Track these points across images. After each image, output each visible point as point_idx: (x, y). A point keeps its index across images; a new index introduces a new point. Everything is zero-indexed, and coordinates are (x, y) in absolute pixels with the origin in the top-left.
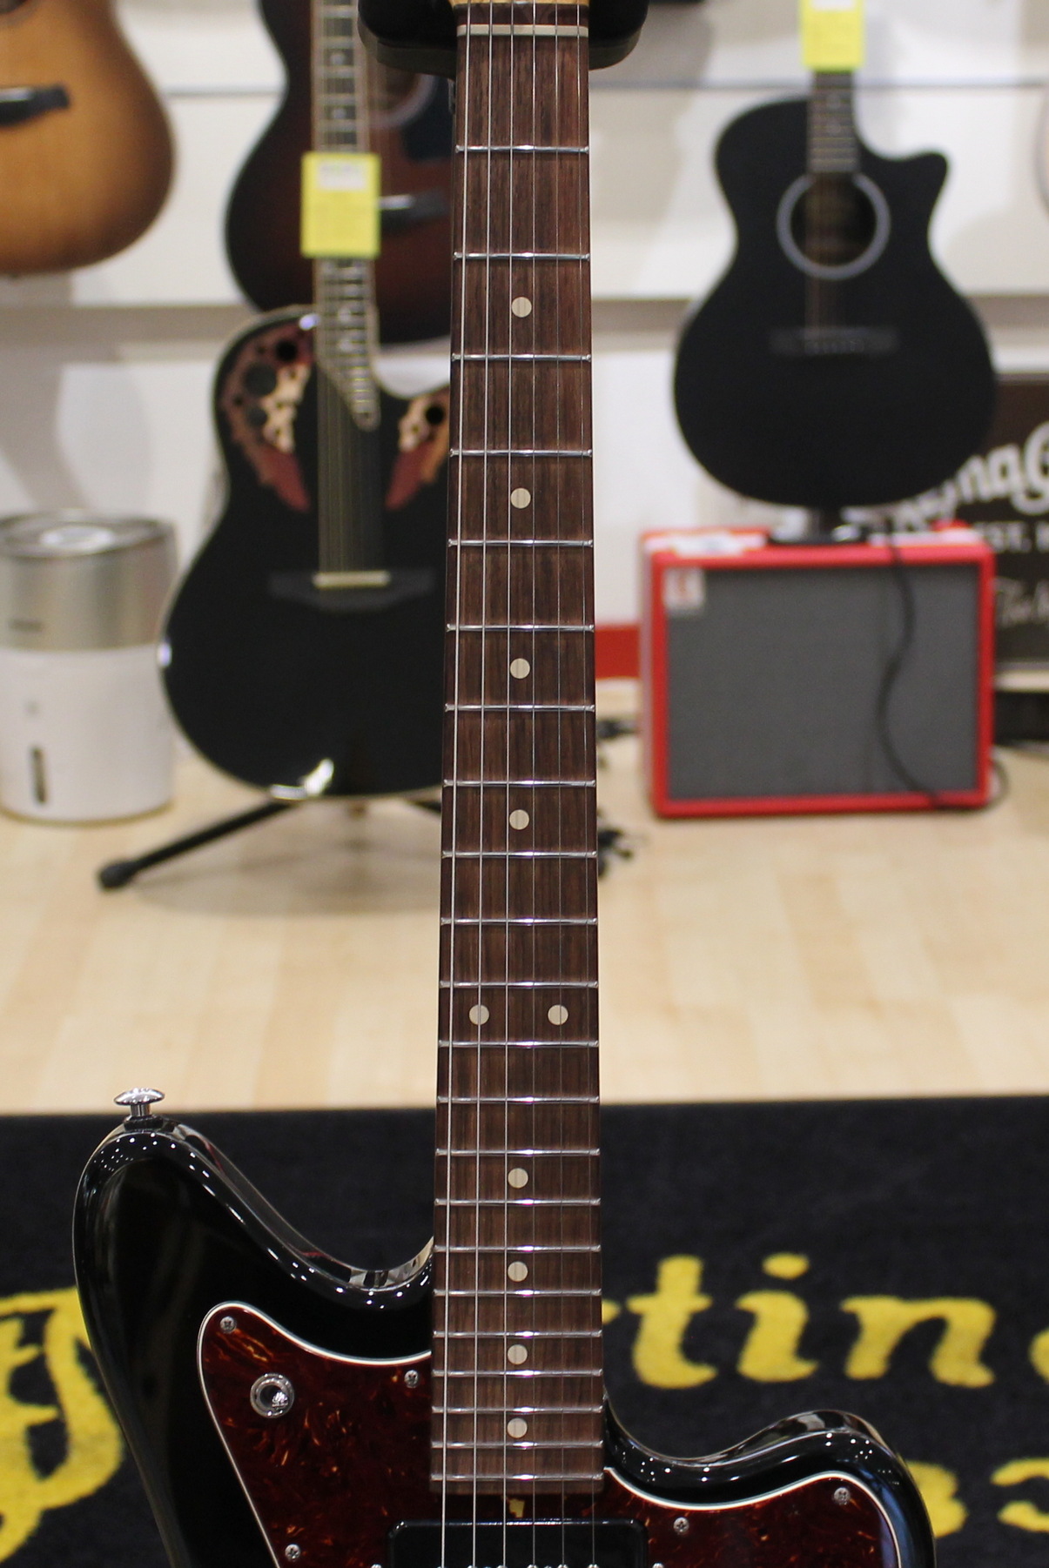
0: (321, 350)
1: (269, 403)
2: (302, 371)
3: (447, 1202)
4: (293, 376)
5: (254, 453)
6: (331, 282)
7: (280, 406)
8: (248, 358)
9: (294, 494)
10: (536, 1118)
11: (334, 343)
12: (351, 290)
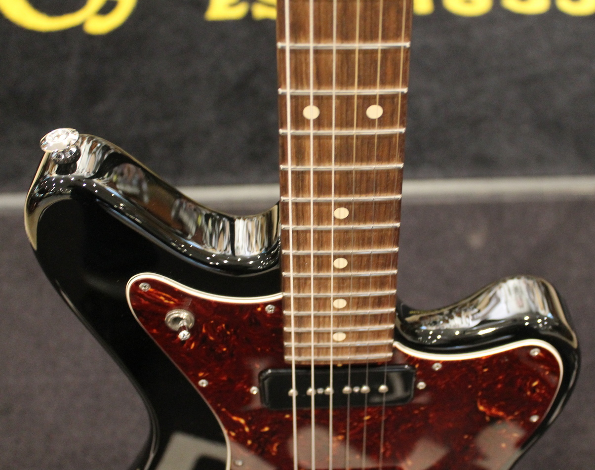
3: (290, 226)
10: (356, 178)
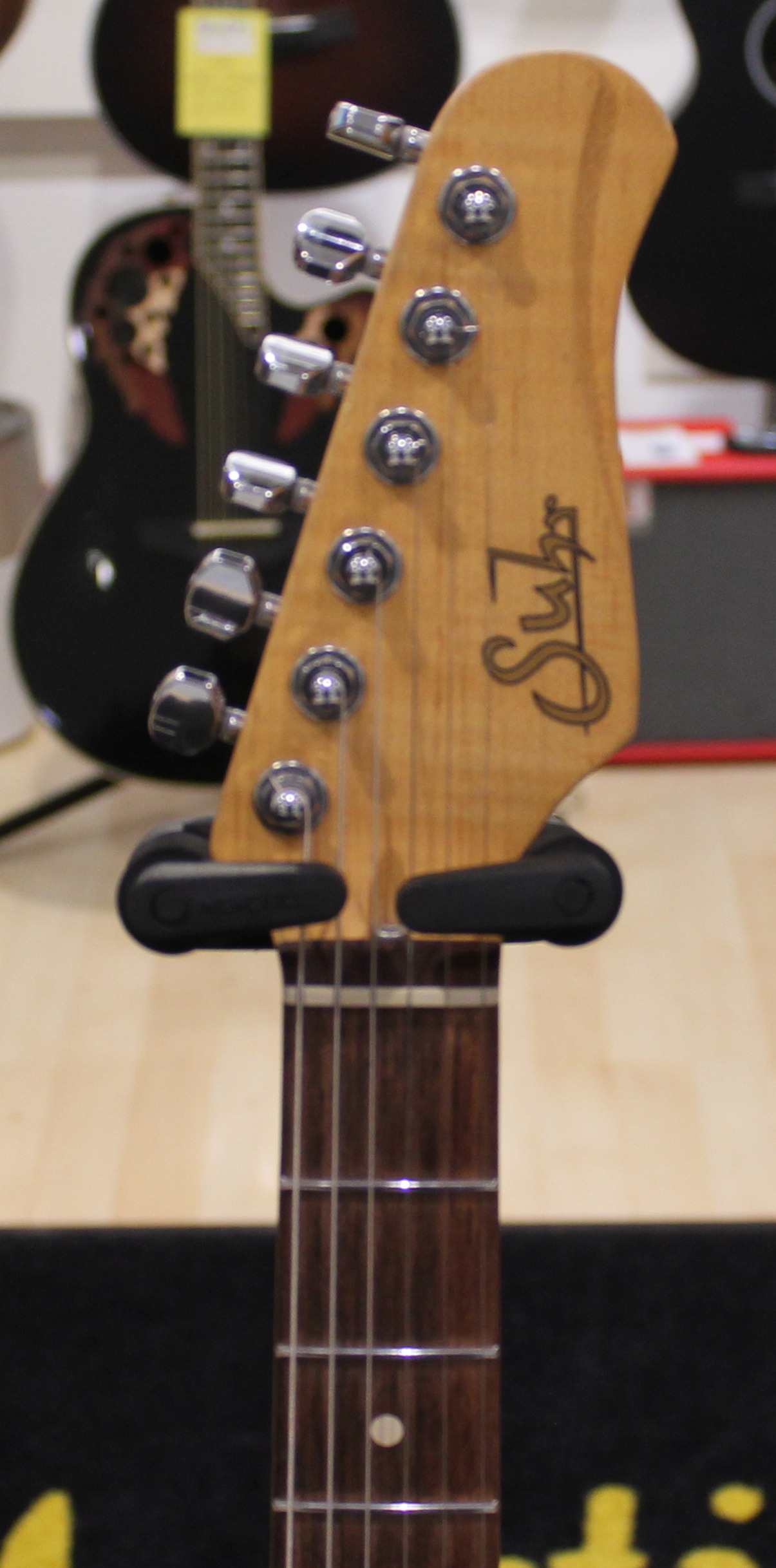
0: (200, 250)
1: (137, 314)
2: (177, 276)
4: (166, 281)
5: (122, 377)
6: (212, 168)
7: (151, 317)
8: (113, 260)
9: (167, 426)
11: (214, 241)
12: (237, 177)
